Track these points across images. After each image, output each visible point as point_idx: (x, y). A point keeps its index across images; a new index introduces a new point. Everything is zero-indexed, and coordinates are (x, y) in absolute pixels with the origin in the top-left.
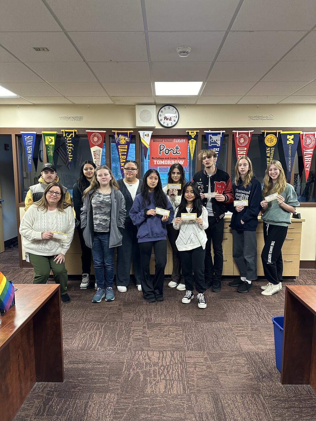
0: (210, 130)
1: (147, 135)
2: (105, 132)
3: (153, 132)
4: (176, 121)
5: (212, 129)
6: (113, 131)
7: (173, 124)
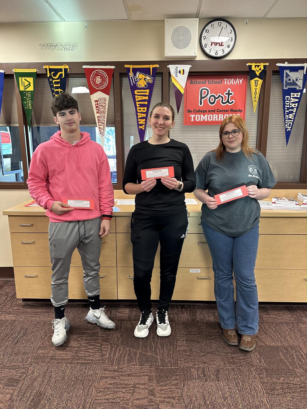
0: (286, 63)
1: (182, 72)
2: (113, 67)
3: (191, 66)
4: (231, 47)
5: (290, 61)
6: (126, 66)
7: (226, 53)
